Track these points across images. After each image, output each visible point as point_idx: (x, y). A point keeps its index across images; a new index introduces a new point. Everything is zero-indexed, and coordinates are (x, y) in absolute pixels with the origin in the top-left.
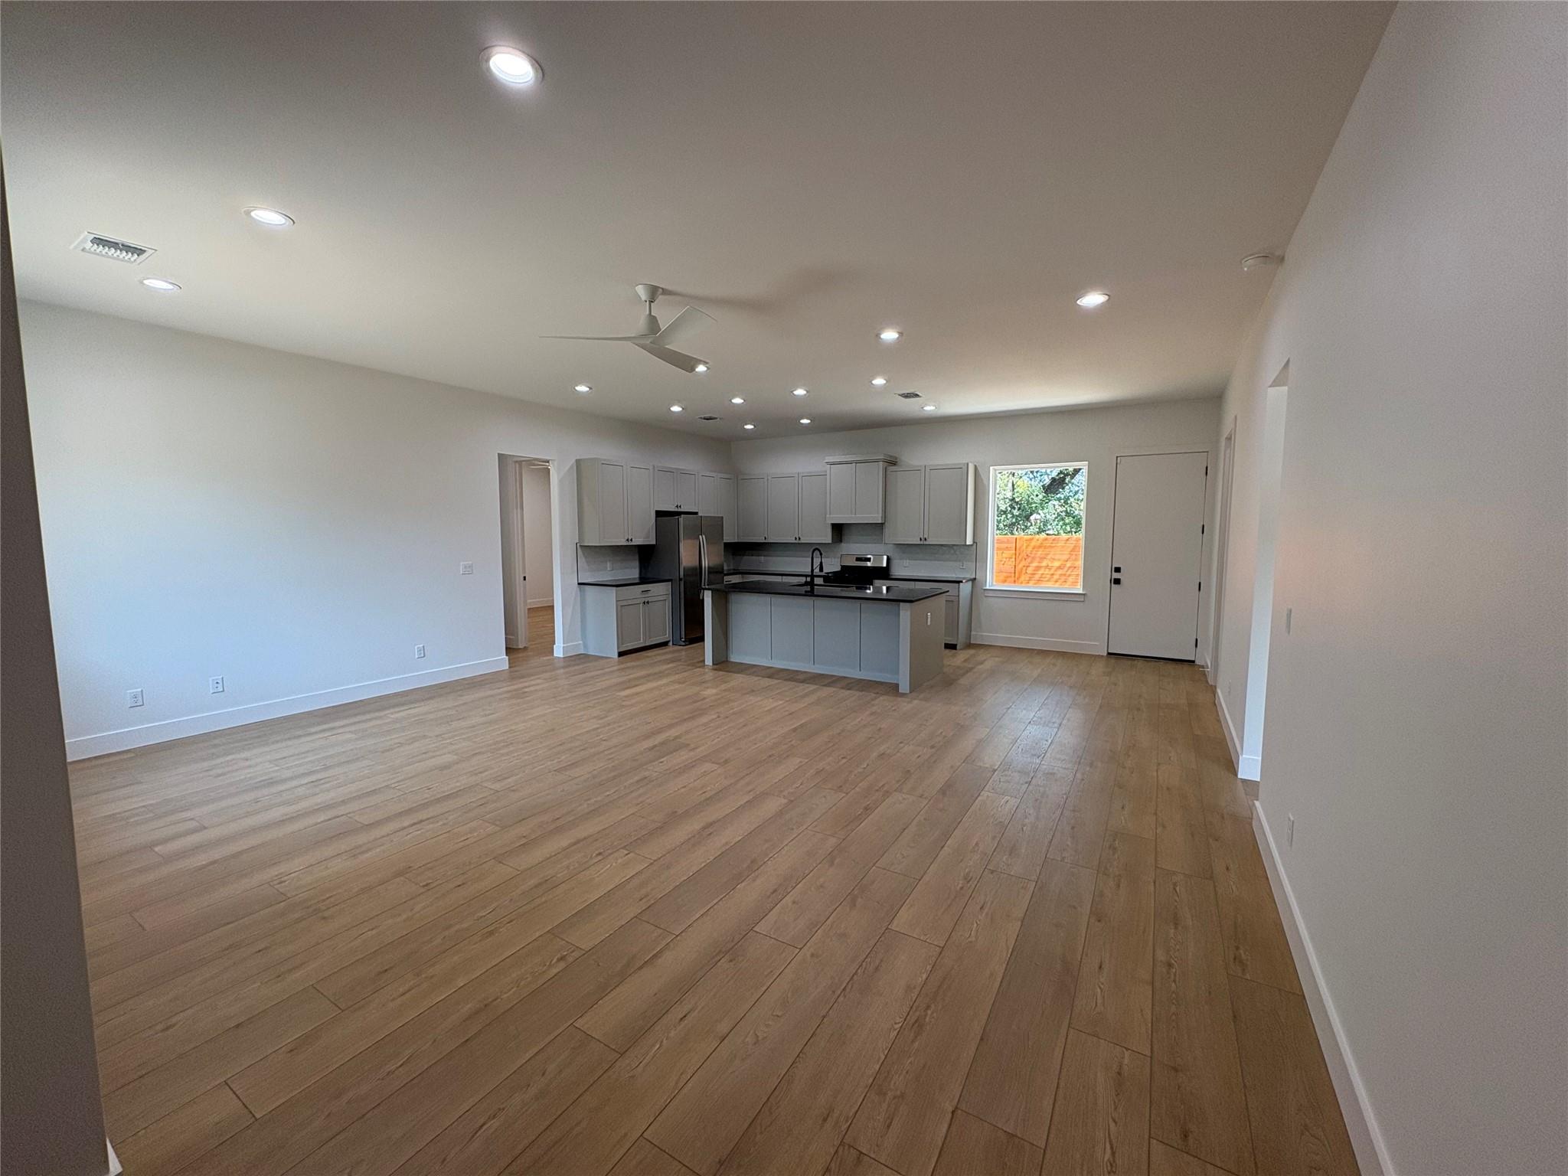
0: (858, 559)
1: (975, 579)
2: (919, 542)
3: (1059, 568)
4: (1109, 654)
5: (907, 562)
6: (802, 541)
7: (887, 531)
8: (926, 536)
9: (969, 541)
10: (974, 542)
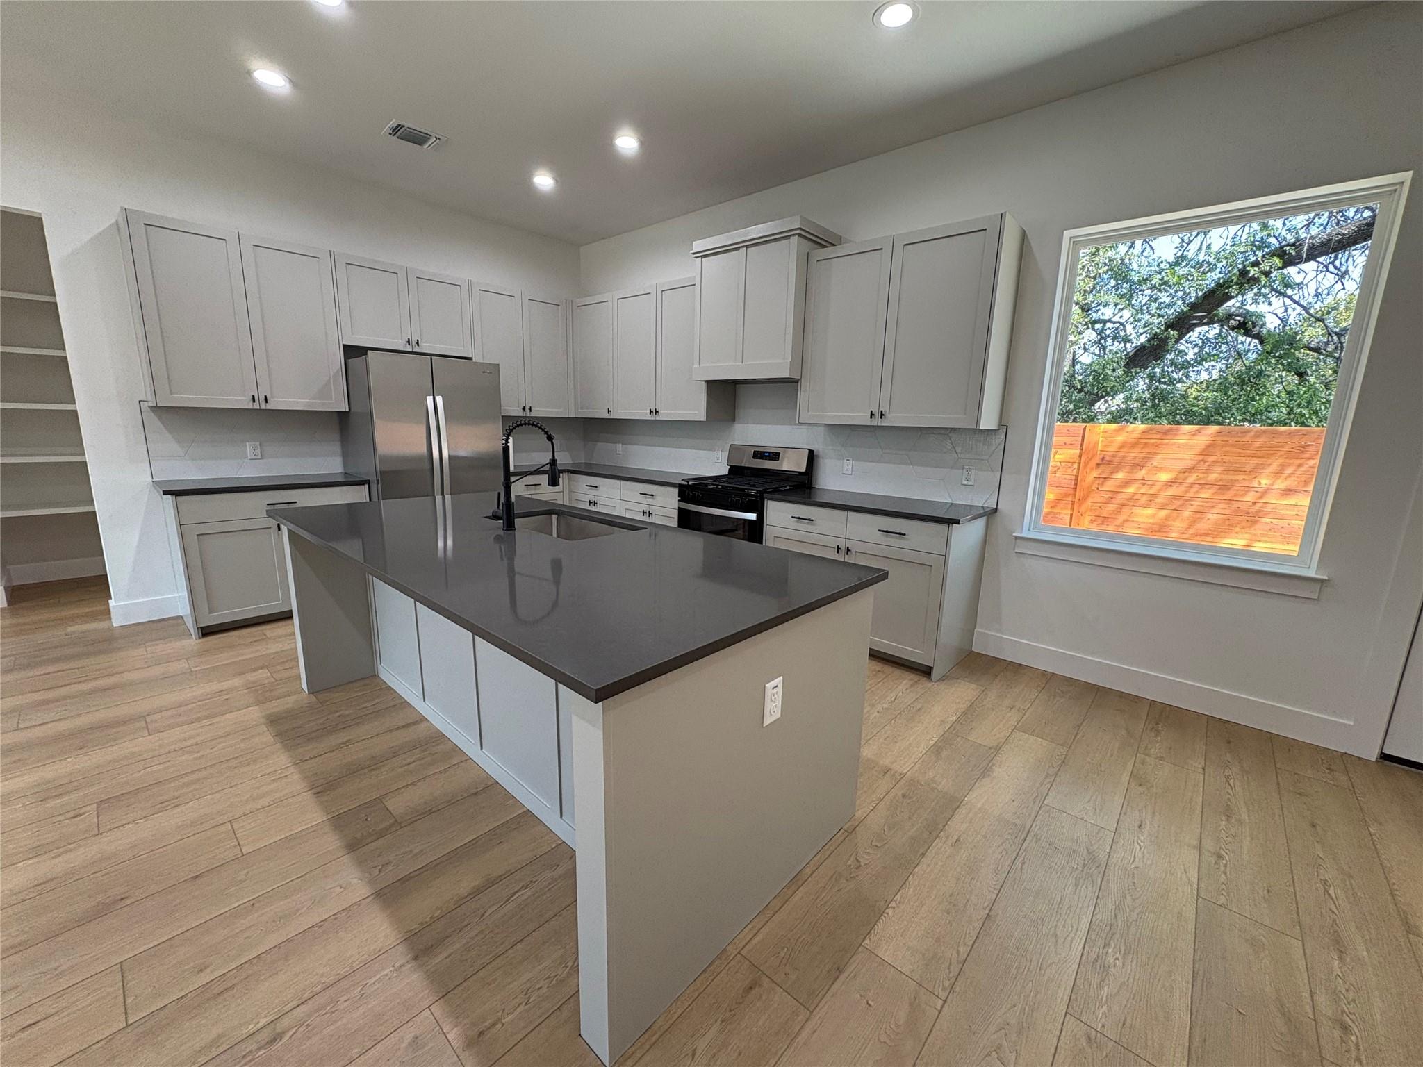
0: (759, 455)
1: (996, 510)
2: (868, 422)
3: (1169, 484)
4: (1385, 757)
5: (848, 465)
6: (661, 417)
7: (803, 396)
8: (885, 409)
9: (988, 421)
10: (1000, 424)
